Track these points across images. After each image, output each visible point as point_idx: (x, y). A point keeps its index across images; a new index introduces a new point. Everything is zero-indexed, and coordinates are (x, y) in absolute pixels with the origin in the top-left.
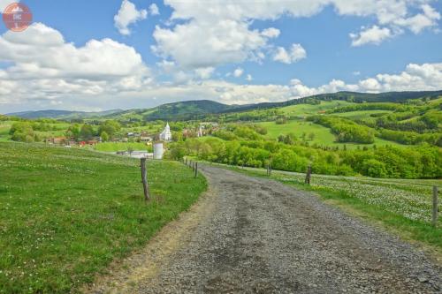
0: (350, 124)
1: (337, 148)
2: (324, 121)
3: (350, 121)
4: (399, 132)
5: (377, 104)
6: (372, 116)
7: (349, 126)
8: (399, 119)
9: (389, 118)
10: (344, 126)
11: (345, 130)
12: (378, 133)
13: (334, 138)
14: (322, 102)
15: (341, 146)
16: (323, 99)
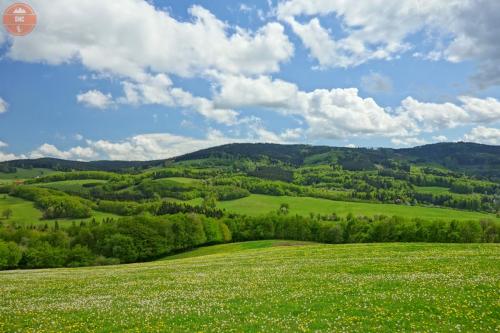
0: (61, 195)
1: (46, 227)
2: (24, 192)
3: (59, 192)
4: (118, 203)
5: (88, 172)
6: (85, 186)
7: (59, 198)
8: (114, 189)
9: (104, 188)
10: (54, 198)
11: (55, 203)
12: (94, 204)
13: (40, 214)
14: (19, 170)
15: (51, 223)
16: (20, 166)
